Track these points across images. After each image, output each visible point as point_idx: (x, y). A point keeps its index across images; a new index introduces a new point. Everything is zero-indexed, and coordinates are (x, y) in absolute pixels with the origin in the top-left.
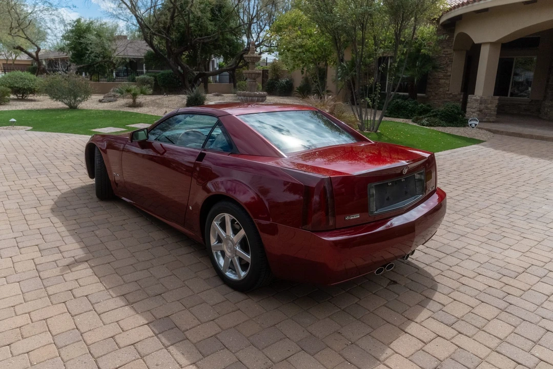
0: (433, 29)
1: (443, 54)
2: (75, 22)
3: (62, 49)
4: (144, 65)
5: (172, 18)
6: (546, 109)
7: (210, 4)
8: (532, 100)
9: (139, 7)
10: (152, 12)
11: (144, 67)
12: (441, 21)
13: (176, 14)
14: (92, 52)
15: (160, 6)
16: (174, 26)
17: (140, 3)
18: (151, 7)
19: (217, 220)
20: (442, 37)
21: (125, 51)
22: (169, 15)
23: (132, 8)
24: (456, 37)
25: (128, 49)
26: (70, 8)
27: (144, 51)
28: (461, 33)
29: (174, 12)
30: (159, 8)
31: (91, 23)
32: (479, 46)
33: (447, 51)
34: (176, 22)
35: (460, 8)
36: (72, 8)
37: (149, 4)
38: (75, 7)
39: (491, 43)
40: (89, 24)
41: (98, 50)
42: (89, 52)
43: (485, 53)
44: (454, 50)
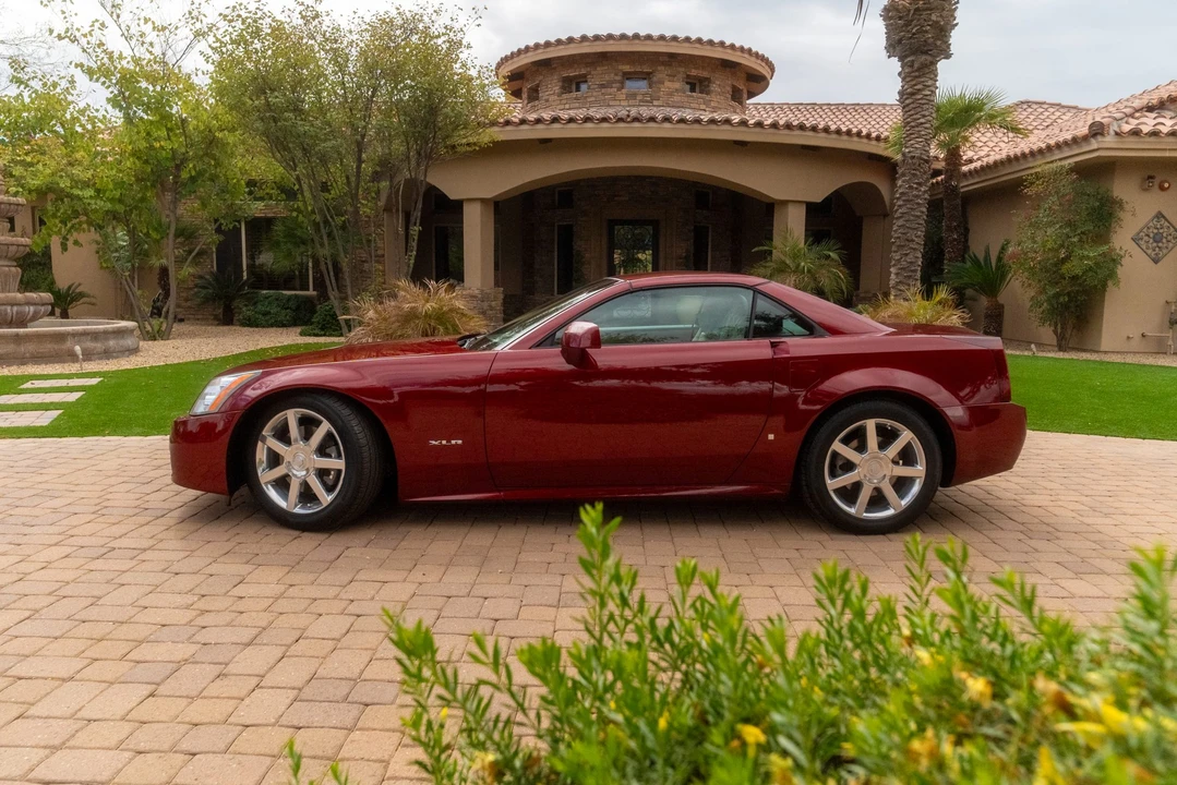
32: (458, 204)
44: (384, 210)
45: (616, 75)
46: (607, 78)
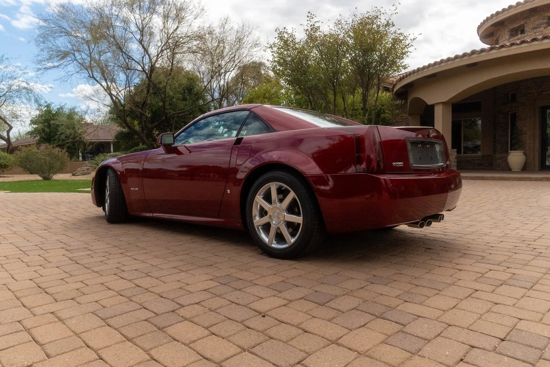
0: (389, 96)
1: (400, 119)
2: (44, 108)
3: (30, 133)
6: (498, 161)
8: (484, 156)
11: (112, 148)
12: (395, 90)
14: (62, 133)
19: (259, 195)
20: (398, 102)
21: (96, 132)
24: (410, 102)
28: (413, 98)
31: (61, 108)
32: (432, 107)
33: (403, 116)
35: (412, 76)
39: (443, 103)
40: (58, 109)
41: (69, 132)
42: (59, 133)
43: (439, 113)
44: (409, 115)
45: (544, 19)
46: (537, 23)
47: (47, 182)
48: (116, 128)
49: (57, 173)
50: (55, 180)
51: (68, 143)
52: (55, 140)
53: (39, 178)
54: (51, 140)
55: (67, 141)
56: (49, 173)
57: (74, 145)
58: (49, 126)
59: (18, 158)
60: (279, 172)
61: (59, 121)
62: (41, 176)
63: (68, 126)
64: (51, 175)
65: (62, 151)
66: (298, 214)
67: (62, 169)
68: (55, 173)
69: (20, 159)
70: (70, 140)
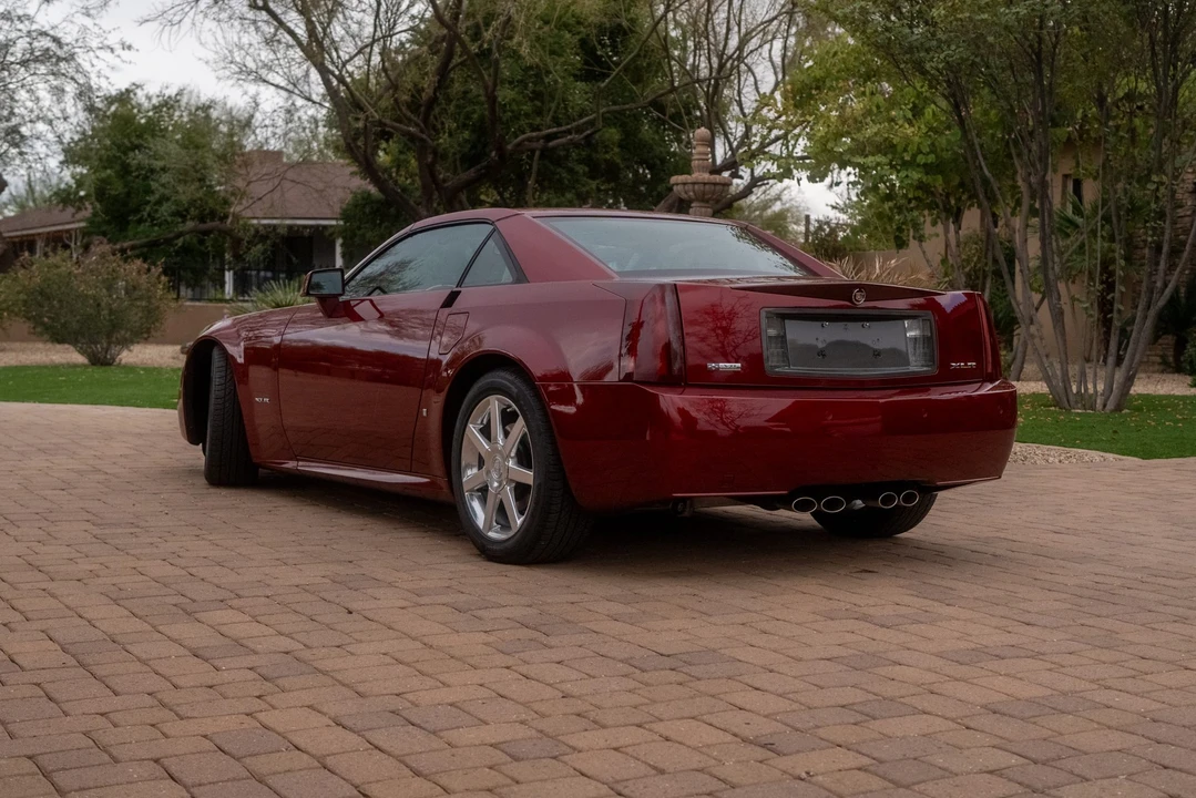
2: (111, 103)
3: (65, 198)
4: (339, 242)
5: (443, 72)
7: (579, 23)
9: (333, 41)
10: (376, 59)
11: (339, 250)
13: (456, 60)
14: (164, 199)
15: (404, 37)
16: (449, 100)
17: (338, 28)
18: (374, 41)
19: (473, 423)
21: (277, 195)
22: (433, 63)
23: (309, 44)
25: (287, 185)
26: (112, 50)
27: (340, 194)
29: (450, 54)
30: (402, 44)
34: (457, 87)
36: (119, 51)
37: (369, 30)
38: (129, 47)
41: (186, 193)
42: (152, 198)
47: (98, 373)
48: (348, 182)
49: (132, 342)
50: (125, 366)
51: (180, 235)
52: (140, 221)
53: (80, 359)
54: (128, 223)
55: (181, 228)
56: (109, 343)
57: (201, 242)
58: (125, 170)
59: (19, 293)
60: (502, 374)
61: (156, 157)
62: (82, 352)
63: (185, 173)
64: (114, 349)
65: (149, 270)
66: (529, 467)
67: (148, 331)
68: (125, 343)
69: (22, 296)
70: (190, 224)
